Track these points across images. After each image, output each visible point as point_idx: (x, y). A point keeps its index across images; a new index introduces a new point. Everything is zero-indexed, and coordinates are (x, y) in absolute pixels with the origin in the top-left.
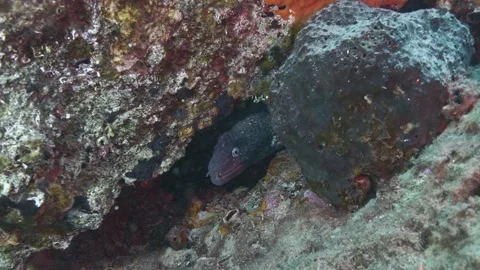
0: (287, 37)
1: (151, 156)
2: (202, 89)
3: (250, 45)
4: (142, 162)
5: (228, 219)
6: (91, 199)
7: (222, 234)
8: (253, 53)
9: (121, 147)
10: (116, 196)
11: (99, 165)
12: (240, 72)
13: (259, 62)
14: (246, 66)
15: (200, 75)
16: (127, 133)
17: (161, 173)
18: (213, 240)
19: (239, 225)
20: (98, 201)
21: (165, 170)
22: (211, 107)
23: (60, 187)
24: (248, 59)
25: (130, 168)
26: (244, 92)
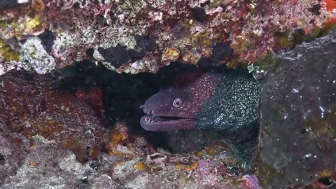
0: (318, 27)
1: (132, 47)
2: (215, 23)
3: (282, 13)
4: (121, 47)
5: (152, 158)
6: (58, 43)
7: (137, 168)
8: (280, 21)
9: (114, 20)
10: (78, 60)
11: (86, 18)
12: (255, 32)
13: (278, 34)
14: (265, 29)
15: (224, 7)
16: (130, 10)
17: (127, 71)
18: (124, 170)
19: (160, 169)
20: (62, 49)
21: (133, 72)
22: (208, 46)
23: (43, 7)
24: (272, 24)
25: (106, 45)
26: (245, 53)
